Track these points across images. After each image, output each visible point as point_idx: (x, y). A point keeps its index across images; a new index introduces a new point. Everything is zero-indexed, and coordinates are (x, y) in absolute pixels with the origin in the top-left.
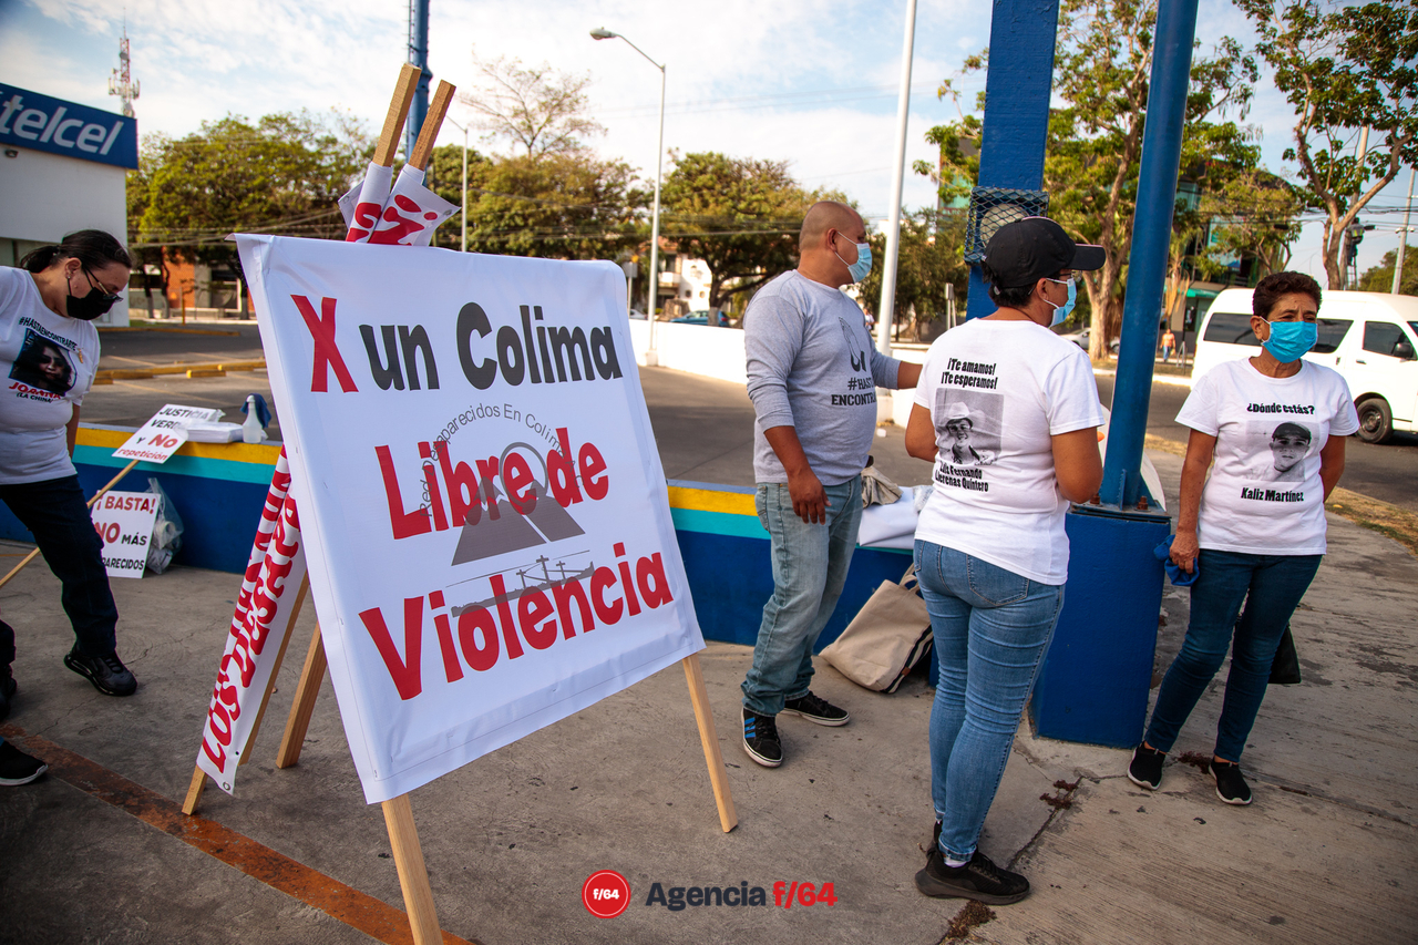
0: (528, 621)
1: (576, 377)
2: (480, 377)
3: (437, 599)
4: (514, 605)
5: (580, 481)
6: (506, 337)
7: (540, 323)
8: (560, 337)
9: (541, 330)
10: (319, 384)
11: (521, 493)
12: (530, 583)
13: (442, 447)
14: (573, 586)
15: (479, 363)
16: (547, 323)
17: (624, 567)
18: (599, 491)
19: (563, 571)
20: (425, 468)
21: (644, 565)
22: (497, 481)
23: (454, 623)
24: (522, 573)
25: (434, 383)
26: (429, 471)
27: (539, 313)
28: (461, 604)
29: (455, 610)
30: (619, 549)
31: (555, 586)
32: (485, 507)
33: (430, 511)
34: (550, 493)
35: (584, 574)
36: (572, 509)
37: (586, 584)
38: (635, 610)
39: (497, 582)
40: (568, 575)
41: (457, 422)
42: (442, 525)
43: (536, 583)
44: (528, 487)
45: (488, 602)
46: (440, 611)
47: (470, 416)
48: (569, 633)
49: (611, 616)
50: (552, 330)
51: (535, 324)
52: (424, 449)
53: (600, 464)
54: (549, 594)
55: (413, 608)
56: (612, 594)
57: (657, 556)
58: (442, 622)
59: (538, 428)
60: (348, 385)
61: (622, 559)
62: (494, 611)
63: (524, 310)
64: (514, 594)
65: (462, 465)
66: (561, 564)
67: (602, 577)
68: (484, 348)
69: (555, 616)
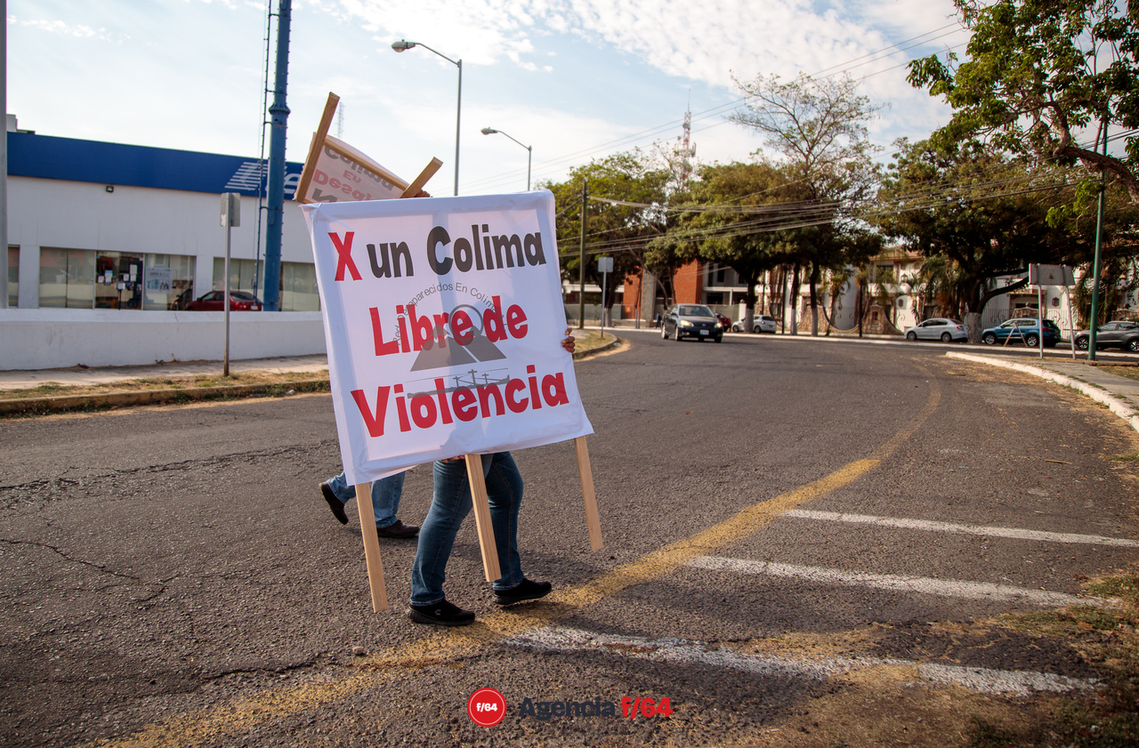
0: (458, 406)
1: (510, 264)
2: (442, 268)
3: (399, 388)
4: (449, 396)
5: (506, 327)
6: (462, 243)
7: (486, 234)
8: (501, 241)
9: (486, 239)
10: (340, 277)
11: (463, 333)
12: (461, 384)
13: (411, 309)
14: (493, 388)
15: (441, 261)
16: (490, 234)
17: (533, 381)
18: (521, 333)
19: (486, 379)
20: (399, 319)
21: (548, 380)
22: (446, 327)
23: (408, 402)
24: (457, 379)
25: (410, 272)
26: (402, 321)
27: (485, 228)
28: (414, 392)
29: (409, 395)
30: (531, 369)
31: (480, 388)
32: (436, 341)
33: (400, 342)
34: (484, 334)
35: (502, 382)
36: (499, 344)
37: (502, 388)
38: (537, 405)
39: (439, 382)
40: (489, 382)
41: (423, 294)
42: (406, 349)
43: (466, 385)
44: (468, 330)
45: (433, 393)
46: (400, 395)
47: (432, 290)
48: (486, 413)
49: (519, 408)
50: (495, 238)
51: (482, 235)
52: (400, 309)
53: (522, 317)
54: (475, 392)
55: (383, 393)
56: (518, 396)
57: (560, 375)
58: (400, 401)
59: (479, 296)
60: (356, 276)
61: (532, 375)
62: (435, 398)
63: (475, 228)
64: (450, 390)
65: (424, 319)
66: (485, 375)
67: (515, 384)
68: (445, 251)
69: (477, 404)
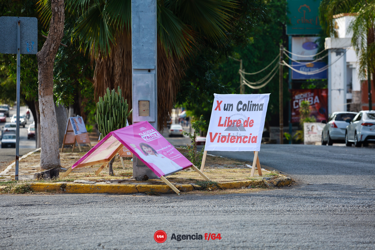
0: (231, 139)
1: (255, 110)
2: (238, 110)
3: (220, 134)
4: (230, 137)
5: (248, 124)
6: (245, 105)
9: (251, 104)
10: (216, 109)
11: (238, 125)
12: (234, 135)
13: (229, 118)
14: (241, 137)
15: (239, 108)
17: (250, 137)
18: (251, 126)
21: (254, 137)
22: (235, 123)
23: (221, 137)
25: (232, 110)
26: (226, 120)
27: (251, 102)
28: (223, 135)
30: (251, 134)
31: (238, 137)
32: (232, 125)
33: (224, 124)
34: (243, 125)
35: (243, 136)
36: (246, 128)
37: (243, 137)
38: (249, 142)
39: (229, 134)
41: (233, 115)
42: (225, 126)
44: (240, 124)
47: (235, 115)
48: (237, 142)
49: (244, 142)
50: (253, 104)
52: (227, 118)
53: (253, 122)
54: (236, 137)
55: (216, 134)
56: (245, 140)
57: (257, 136)
58: (219, 136)
59: (245, 117)
60: (220, 110)
62: (227, 137)
63: (249, 101)
65: (231, 120)
66: (240, 134)
67: (246, 137)
68: (240, 106)
69: (236, 140)
